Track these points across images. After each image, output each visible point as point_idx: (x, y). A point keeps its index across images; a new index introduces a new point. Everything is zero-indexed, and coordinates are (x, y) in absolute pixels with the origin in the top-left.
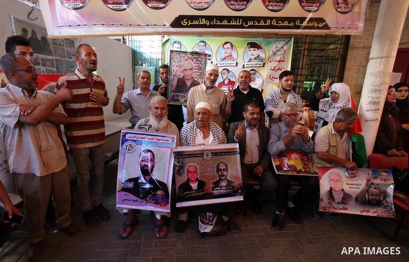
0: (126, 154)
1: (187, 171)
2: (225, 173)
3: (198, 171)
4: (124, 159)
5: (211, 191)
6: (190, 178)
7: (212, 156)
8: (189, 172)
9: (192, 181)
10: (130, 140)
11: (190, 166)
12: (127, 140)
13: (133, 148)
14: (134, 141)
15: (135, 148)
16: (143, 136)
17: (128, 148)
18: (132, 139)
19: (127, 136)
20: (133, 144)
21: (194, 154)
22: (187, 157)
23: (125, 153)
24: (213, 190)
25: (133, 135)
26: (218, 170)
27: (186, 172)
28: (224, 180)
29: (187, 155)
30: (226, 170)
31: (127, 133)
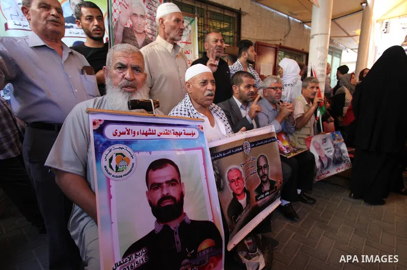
0: (112, 183)
1: (229, 180)
2: (266, 172)
3: (243, 176)
4: (110, 197)
5: (255, 203)
6: (236, 192)
7: (251, 147)
8: (231, 181)
9: (239, 195)
10: (117, 142)
11: (230, 170)
12: (109, 143)
13: (128, 161)
14: (127, 143)
15: (132, 161)
16: (146, 129)
17: (114, 164)
18: (123, 137)
19: (109, 131)
20: (126, 151)
21: (231, 149)
22: (223, 157)
23: (108, 180)
24: (257, 200)
25: (122, 128)
26: (260, 168)
27: (228, 183)
28: (266, 182)
29: (222, 152)
30: (266, 166)
31: (107, 122)
